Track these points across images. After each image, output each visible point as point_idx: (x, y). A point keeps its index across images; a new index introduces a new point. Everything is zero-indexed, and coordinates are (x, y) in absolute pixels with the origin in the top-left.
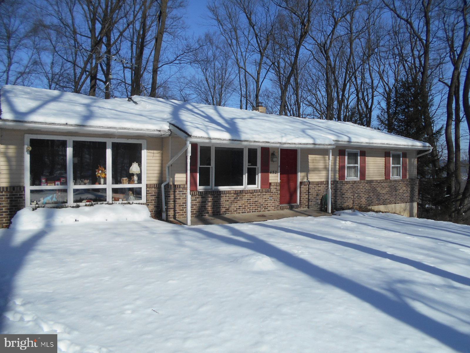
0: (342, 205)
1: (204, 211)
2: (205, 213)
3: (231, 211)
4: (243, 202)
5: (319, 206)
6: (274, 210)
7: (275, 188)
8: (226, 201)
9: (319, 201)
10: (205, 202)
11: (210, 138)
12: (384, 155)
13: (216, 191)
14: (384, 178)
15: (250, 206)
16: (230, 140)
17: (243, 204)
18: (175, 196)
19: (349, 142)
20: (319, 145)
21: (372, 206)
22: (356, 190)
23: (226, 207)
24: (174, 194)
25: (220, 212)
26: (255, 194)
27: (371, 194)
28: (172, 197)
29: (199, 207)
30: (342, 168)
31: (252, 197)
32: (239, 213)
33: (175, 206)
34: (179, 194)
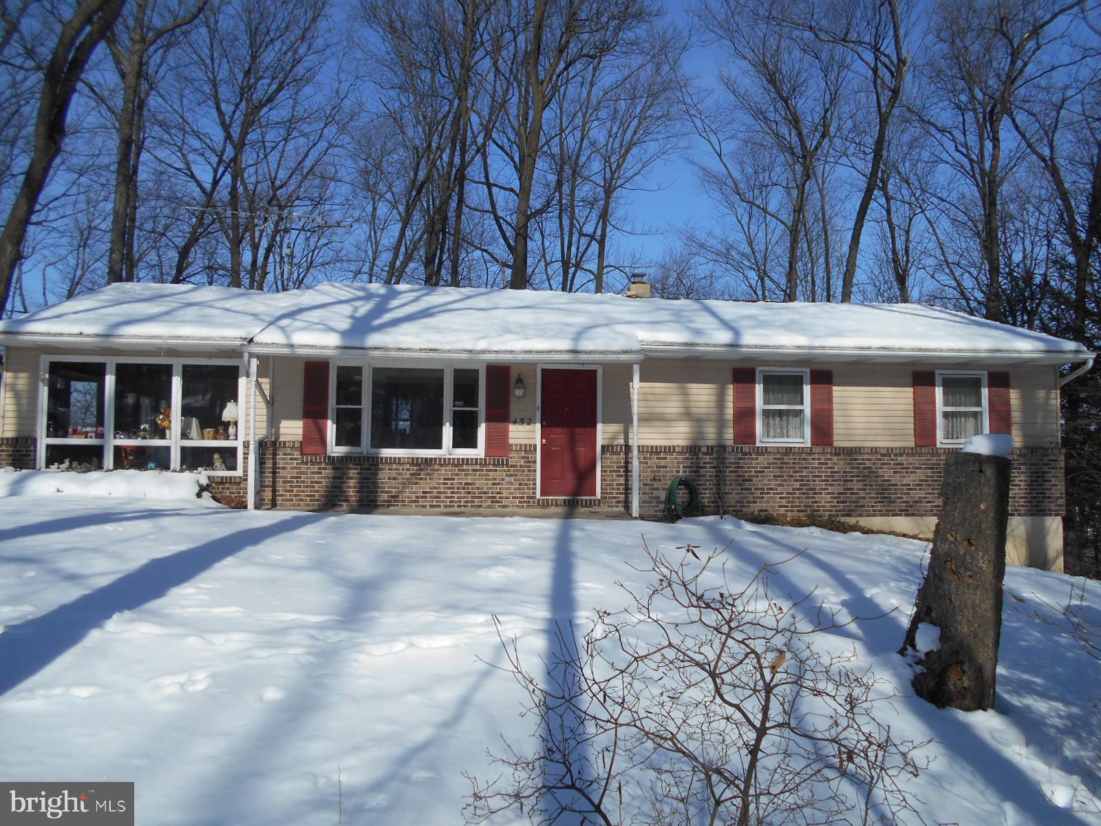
0: (744, 507)
1: (337, 496)
2: (339, 501)
3: (404, 501)
4: (434, 483)
5: (662, 506)
6: (518, 506)
7: (523, 458)
8: (389, 478)
9: (663, 496)
10: (342, 478)
11: (291, 346)
12: (910, 380)
13: (369, 458)
14: (912, 444)
15: (453, 493)
16: (337, 347)
17: (435, 488)
18: (274, 463)
19: (734, 345)
20: (590, 352)
21: (861, 515)
22: (796, 472)
23: (391, 492)
24: (274, 459)
25: (376, 501)
26: (465, 467)
27: (857, 486)
28: (269, 464)
29: (327, 487)
30: (745, 415)
31: (457, 475)
32: (424, 507)
33: (274, 482)
34: (283, 459)
